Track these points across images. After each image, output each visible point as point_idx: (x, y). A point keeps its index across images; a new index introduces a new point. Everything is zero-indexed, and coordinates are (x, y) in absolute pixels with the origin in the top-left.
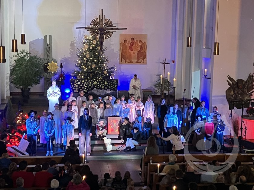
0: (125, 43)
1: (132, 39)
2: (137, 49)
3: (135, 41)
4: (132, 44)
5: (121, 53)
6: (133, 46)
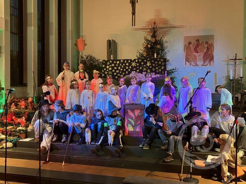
2: (203, 51)
5: (185, 56)
6: (198, 48)
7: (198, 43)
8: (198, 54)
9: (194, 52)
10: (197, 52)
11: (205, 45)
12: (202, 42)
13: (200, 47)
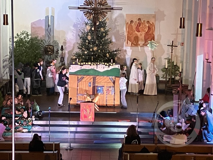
0: (131, 24)
1: (139, 19)
2: (145, 30)
3: (142, 22)
4: (139, 24)
5: (127, 35)
6: (140, 27)
7: (140, 22)
8: (140, 33)
9: (136, 31)
10: (139, 31)
11: (146, 24)
12: (144, 21)
13: (141, 26)
